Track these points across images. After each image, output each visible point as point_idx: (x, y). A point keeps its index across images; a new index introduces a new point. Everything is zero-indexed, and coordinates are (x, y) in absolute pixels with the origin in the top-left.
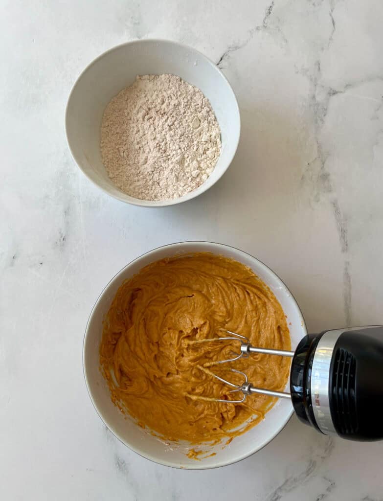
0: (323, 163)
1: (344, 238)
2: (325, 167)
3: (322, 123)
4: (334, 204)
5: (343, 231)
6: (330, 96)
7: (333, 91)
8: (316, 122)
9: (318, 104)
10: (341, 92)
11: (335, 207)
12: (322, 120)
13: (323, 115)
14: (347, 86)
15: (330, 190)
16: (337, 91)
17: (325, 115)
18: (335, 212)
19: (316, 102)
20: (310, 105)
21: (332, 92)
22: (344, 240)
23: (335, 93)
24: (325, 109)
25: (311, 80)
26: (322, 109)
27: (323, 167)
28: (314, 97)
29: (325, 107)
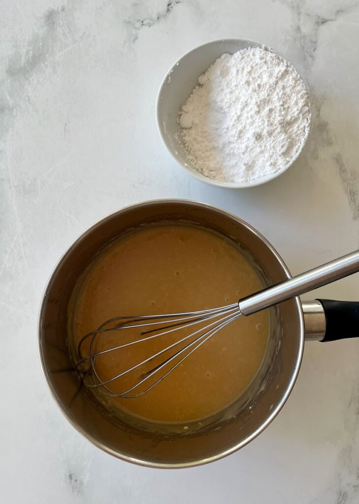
0: (319, 110)
1: (354, 200)
2: (320, 115)
3: (312, 60)
4: (337, 160)
5: (352, 193)
6: (319, 25)
7: (322, 19)
8: (305, 60)
9: (304, 37)
10: (332, 20)
11: (338, 163)
12: (312, 56)
13: (312, 50)
14: (338, 11)
15: (329, 143)
16: (327, 17)
17: (314, 50)
18: (340, 169)
19: (302, 34)
20: (295, 39)
21: (320, 20)
22: (355, 204)
23: (324, 22)
24: (314, 42)
25: (293, 7)
26: (310, 42)
27: (319, 115)
28: (298, 29)
29: (314, 40)
